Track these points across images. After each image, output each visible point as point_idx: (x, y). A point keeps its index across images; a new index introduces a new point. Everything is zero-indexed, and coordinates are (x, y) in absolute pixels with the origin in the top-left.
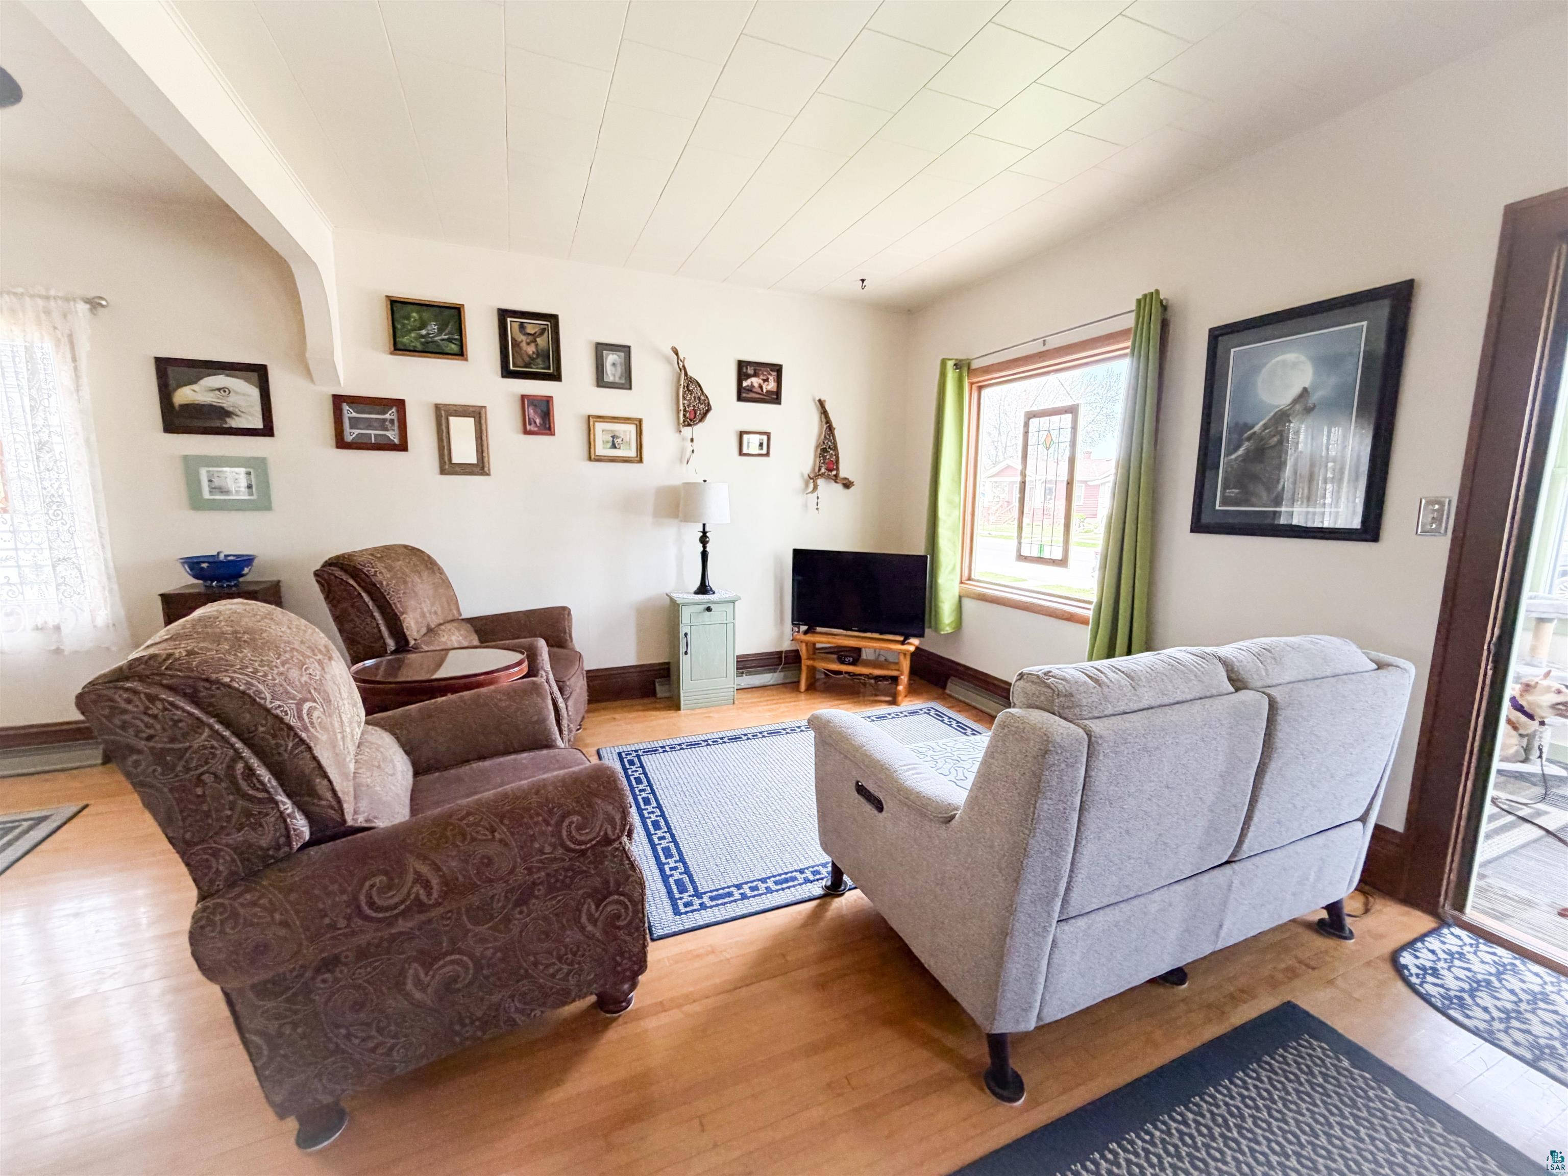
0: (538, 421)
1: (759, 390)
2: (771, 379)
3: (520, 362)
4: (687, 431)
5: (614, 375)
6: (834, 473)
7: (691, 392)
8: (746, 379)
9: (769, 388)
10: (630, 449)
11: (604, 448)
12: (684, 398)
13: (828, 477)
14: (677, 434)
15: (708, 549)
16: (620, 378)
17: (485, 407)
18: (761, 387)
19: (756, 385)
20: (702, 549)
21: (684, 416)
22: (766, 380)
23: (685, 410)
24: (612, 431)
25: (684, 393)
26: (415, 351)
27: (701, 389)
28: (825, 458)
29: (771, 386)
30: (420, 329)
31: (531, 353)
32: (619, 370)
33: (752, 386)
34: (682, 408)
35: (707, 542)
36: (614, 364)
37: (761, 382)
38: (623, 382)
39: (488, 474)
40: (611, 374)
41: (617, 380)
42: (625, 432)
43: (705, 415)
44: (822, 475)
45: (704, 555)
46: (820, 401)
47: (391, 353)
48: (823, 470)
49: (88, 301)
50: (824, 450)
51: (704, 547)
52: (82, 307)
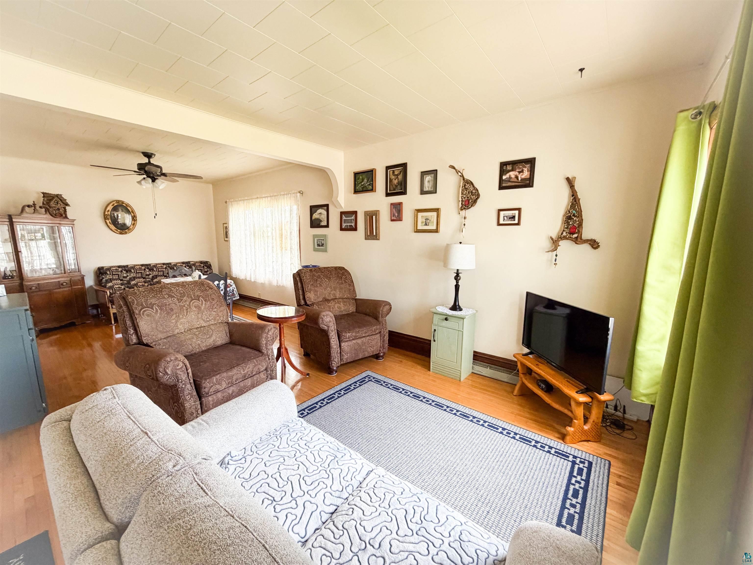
0: (396, 215)
1: (516, 180)
2: (525, 170)
3: (392, 189)
4: (463, 213)
5: (428, 187)
6: (575, 235)
7: (466, 189)
8: (505, 174)
9: (523, 177)
10: (433, 225)
11: (422, 225)
12: (462, 194)
13: (570, 239)
14: (458, 215)
15: (459, 284)
16: (431, 188)
17: (379, 211)
18: (517, 177)
19: (513, 176)
20: (455, 283)
21: (462, 204)
22: (522, 171)
23: (462, 201)
24: (426, 216)
25: (462, 190)
26: (360, 191)
27: (473, 186)
28: (568, 223)
29: (526, 174)
30: (362, 182)
31: (396, 183)
32: (431, 183)
33: (510, 177)
34: (460, 199)
35: (459, 279)
36: (429, 181)
37: (517, 173)
38: (432, 190)
39: (379, 239)
40: (428, 186)
41: (430, 189)
42: (431, 216)
43: (475, 201)
44: (565, 238)
45: (457, 287)
46: (568, 179)
47: (354, 194)
48: (564, 234)
49: (299, 192)
50: (569, 218)
51: (457, 282)
52: (298, 194)
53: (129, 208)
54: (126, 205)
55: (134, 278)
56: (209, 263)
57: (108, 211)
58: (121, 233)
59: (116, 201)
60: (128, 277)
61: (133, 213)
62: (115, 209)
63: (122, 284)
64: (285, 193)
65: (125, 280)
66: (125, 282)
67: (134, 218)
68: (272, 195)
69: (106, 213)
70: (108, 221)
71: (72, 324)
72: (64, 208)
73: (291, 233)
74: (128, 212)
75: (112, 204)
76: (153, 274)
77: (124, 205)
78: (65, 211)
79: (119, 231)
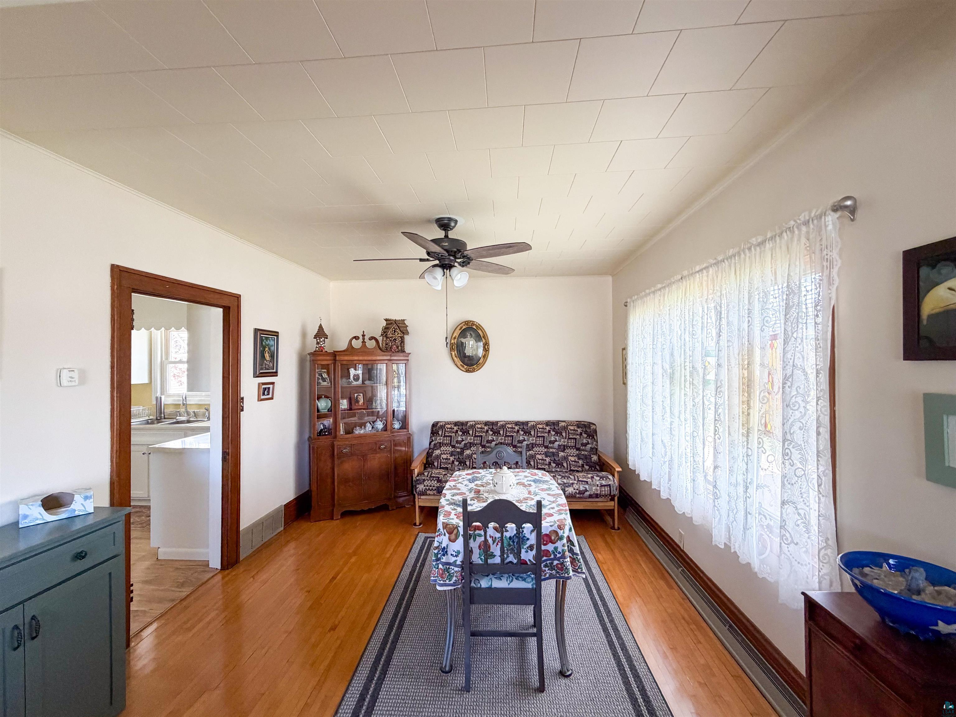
49: (836, 208)
52: (831, 219)
53: (480, 332)
54: (477, 326)
55: (471, 445)
56: (593, 427)
57: (455, 338)
58: (467, 371)
59: (465, 322)
60: (463, 443)
61: (485, 339)
62: (463, 333)
63: (452, 454)
64: (769, 235)
65: (458, 448)
66: (458, 450)
67: (486, 349)
68: (720, 258)
69: (453, 341)
70: (453, 353)
71: (383, 508)
72: (401, 337)
73: (786, 379)
74: (478, 338)
75: (459, 328)
76: (497, 439)
77: (474, 327)
78: (402, 341)
79: (466, 367)
